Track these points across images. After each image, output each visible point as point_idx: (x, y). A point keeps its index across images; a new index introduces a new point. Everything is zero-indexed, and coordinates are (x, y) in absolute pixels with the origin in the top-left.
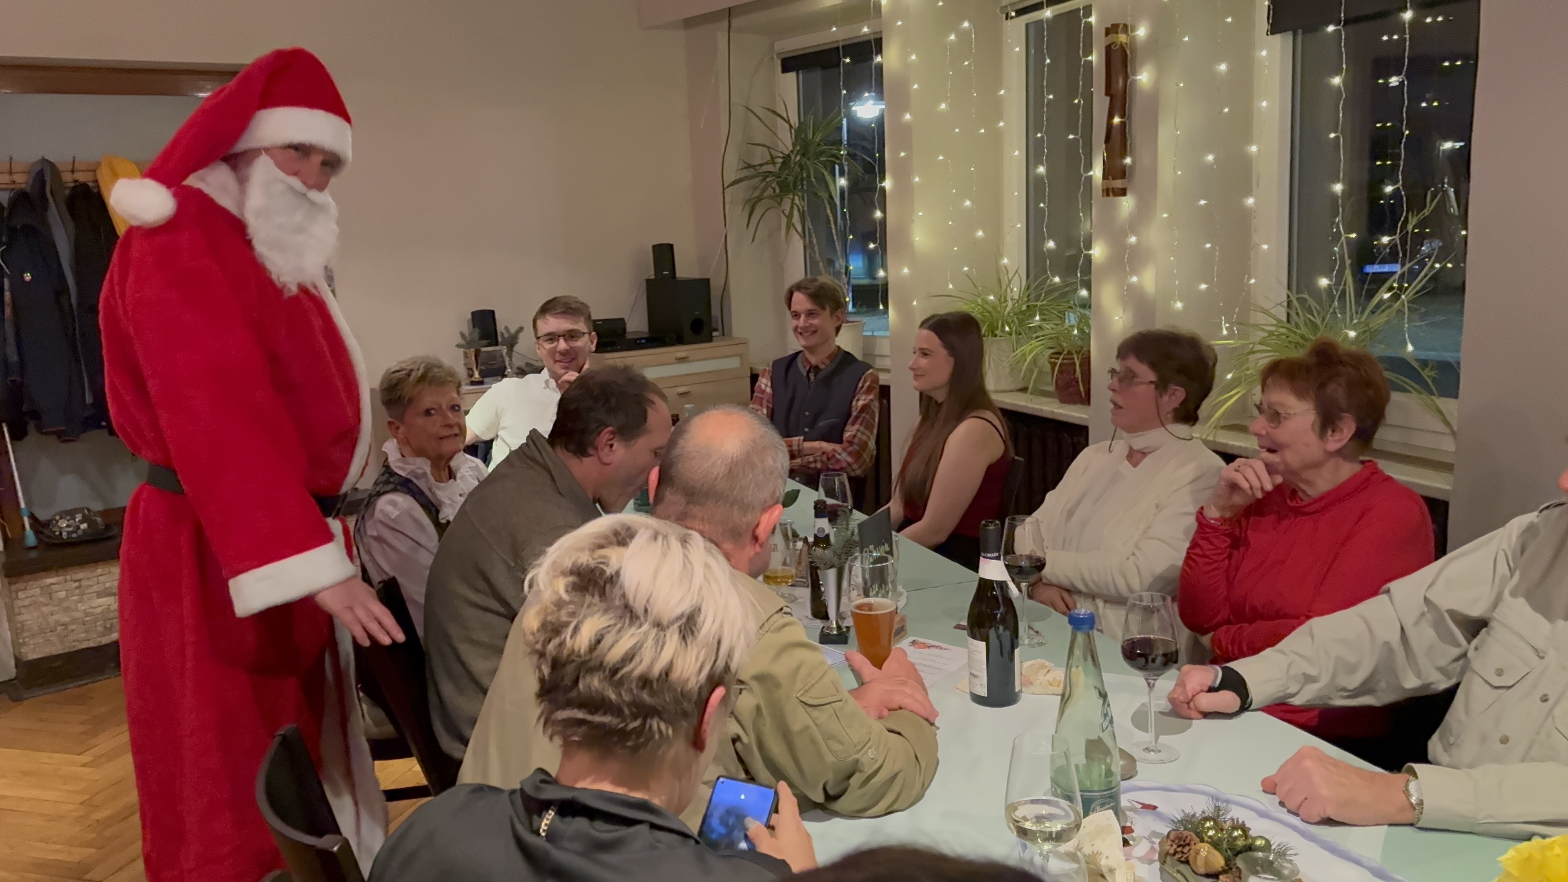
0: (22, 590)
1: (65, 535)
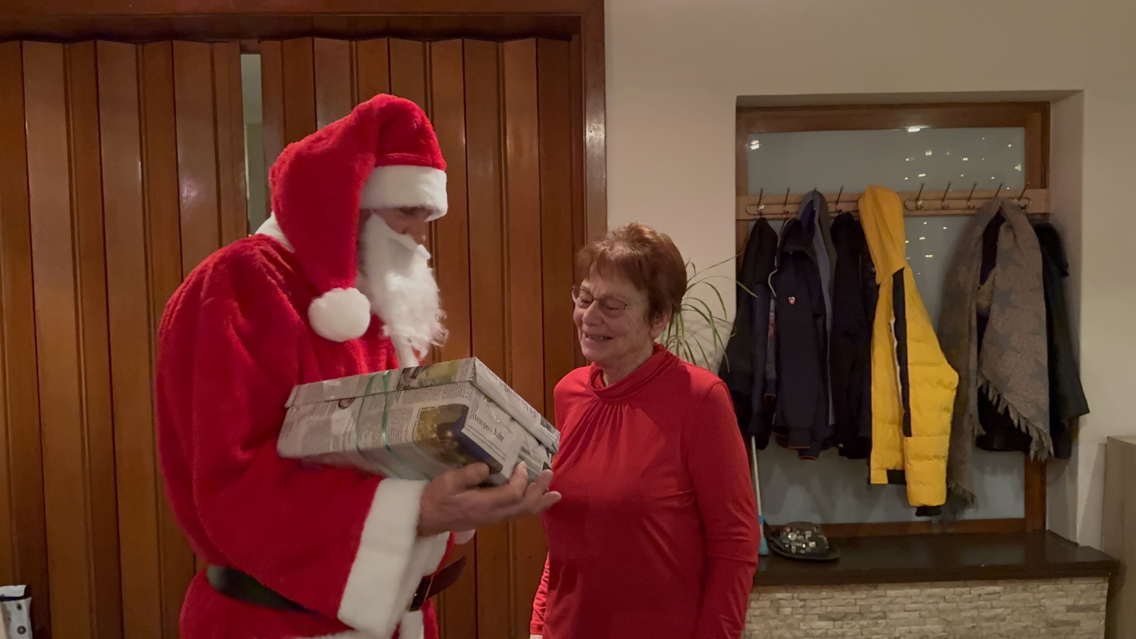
1: (794, 549)
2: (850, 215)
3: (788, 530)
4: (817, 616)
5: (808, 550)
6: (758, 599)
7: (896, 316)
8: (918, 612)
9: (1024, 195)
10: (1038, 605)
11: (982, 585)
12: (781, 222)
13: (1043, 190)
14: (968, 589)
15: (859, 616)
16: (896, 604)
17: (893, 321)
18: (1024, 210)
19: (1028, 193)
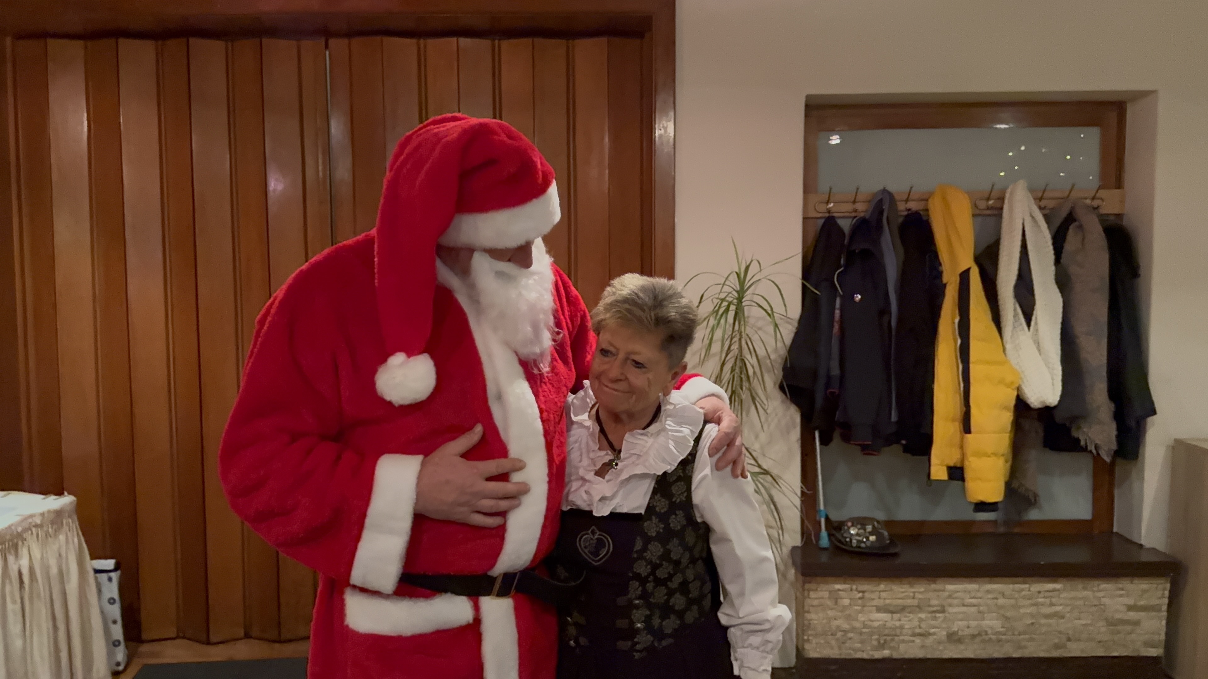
0: (813, 590)
1: (854, 543)
2: (919, 213)
3: (850, 524)
4: (875, 608)
5: (868, 544)
6: (816, 590)
7: (961, 315)
8: (976, 608)
9: (1098, 195)
10: (1097, 603)
11: (1041, 582)
12: (850, 220)
13: (1117, 191)
14: (1027, 586)
15: (918, 609)
16: (956, 598)
17: (957, 320)
18: (1096, 210)
19: (1102, 193)
